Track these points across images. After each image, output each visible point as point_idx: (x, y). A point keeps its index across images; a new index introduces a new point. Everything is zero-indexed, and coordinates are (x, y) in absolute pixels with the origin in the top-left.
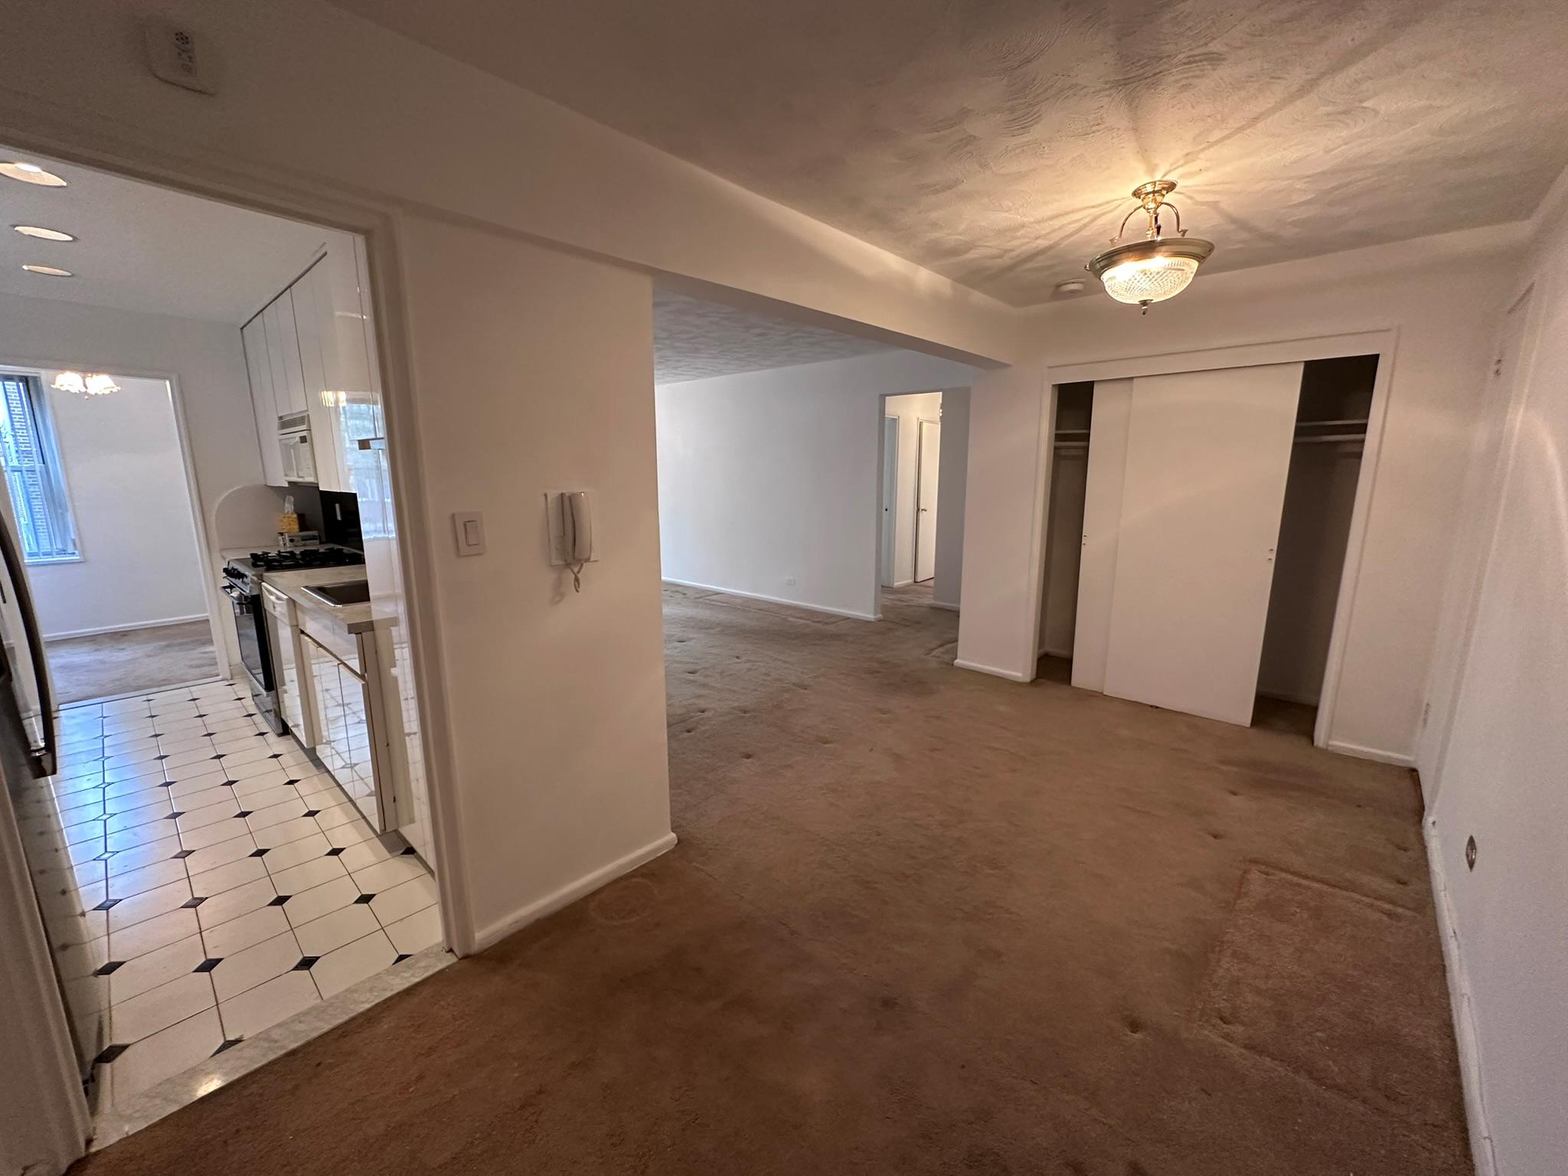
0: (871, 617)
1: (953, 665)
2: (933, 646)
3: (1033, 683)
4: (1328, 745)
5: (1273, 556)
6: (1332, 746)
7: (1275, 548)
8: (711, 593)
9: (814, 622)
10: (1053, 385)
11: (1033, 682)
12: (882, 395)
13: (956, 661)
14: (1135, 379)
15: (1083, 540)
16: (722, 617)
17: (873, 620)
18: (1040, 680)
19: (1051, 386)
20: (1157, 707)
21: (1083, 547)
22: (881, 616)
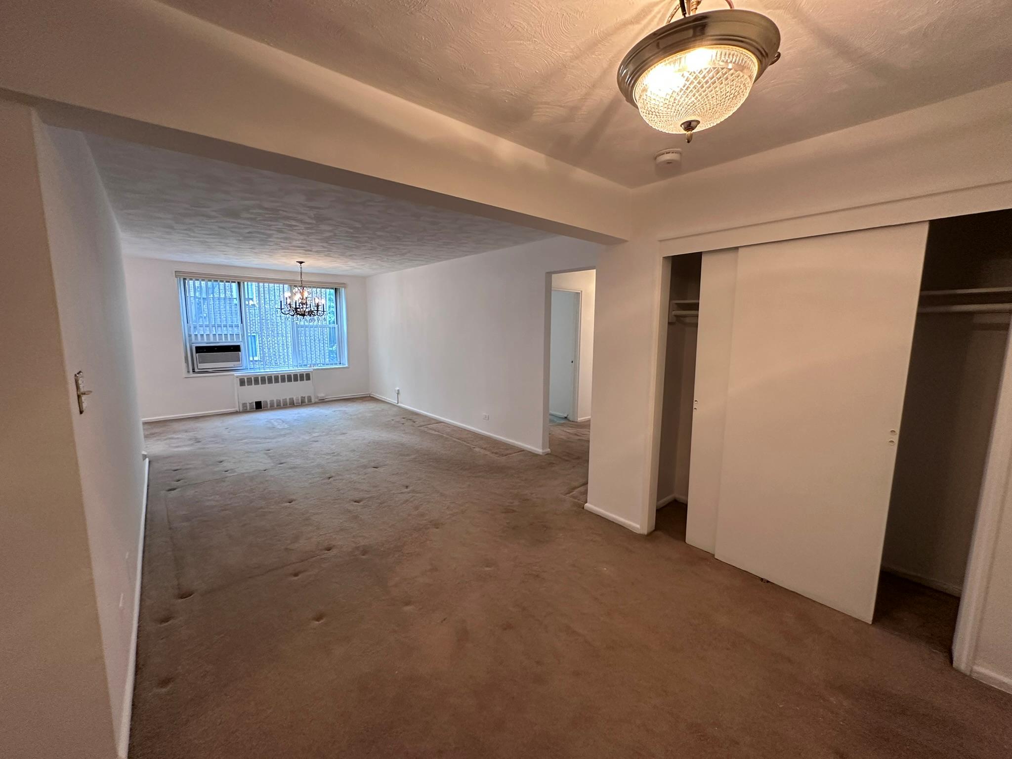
0: (539, 450)
1: (583, 508)
2: (577, 484)
3: (650, 536)
4: (971, 671)
5: (896, 438)
6: (978, 673)
7: (898, 430)
8: (433, 421)
9: (493, 453)
10: (663, 257)
11: (650, 534)
12: (548, 273)
13: (586, 504)
14: (740, 249)
15: (694, 404)
16: (426, 444)
17: (541, 454)
18: (659, 533)
19: (662, 258)
20: (768, 582)
21: (695, 412)
22: (549, 450)
